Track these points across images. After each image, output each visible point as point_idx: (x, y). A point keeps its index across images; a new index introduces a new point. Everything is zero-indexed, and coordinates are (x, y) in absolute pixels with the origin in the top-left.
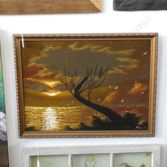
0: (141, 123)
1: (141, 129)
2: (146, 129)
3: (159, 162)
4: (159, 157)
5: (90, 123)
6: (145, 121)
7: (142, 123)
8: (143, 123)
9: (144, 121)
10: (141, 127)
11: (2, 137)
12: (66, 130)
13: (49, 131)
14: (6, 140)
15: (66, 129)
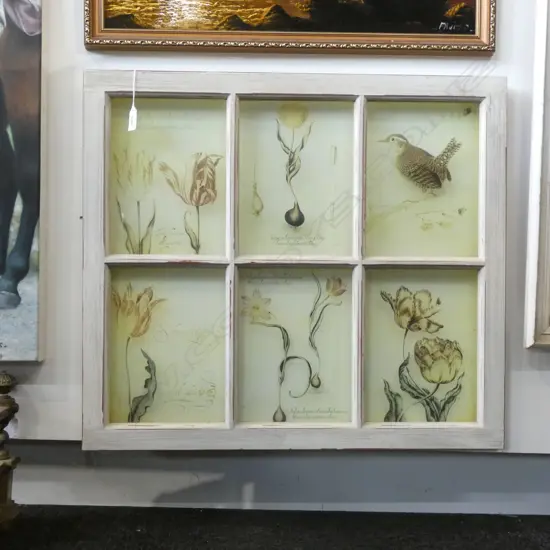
0: (453, 10)
1: (453, 32)
2: (467, 32)
3: (502, 130)
4: (503, 112)
5: (301, 7)
6: (465, 7)
7: (458, 13)
8: (461, 11)
9: (463, 4)
10: (454, 24)
11: (25, 22)
12: (229, 29)
13: (176, 28)
14: (38, 33)
15: (229, 24)
